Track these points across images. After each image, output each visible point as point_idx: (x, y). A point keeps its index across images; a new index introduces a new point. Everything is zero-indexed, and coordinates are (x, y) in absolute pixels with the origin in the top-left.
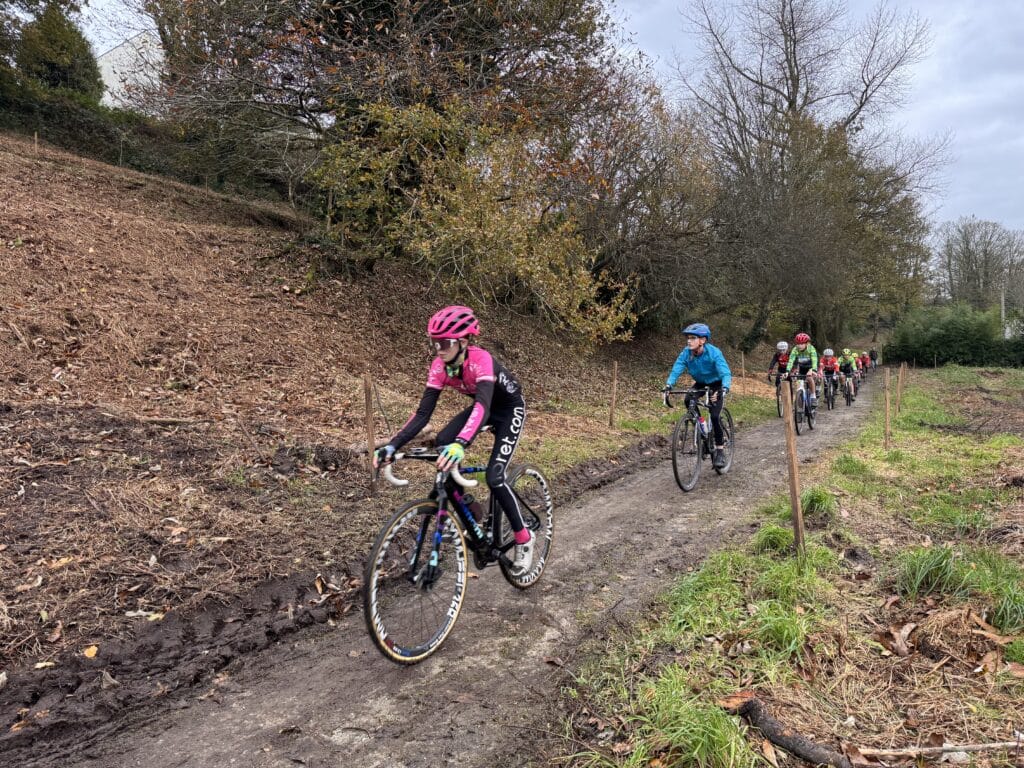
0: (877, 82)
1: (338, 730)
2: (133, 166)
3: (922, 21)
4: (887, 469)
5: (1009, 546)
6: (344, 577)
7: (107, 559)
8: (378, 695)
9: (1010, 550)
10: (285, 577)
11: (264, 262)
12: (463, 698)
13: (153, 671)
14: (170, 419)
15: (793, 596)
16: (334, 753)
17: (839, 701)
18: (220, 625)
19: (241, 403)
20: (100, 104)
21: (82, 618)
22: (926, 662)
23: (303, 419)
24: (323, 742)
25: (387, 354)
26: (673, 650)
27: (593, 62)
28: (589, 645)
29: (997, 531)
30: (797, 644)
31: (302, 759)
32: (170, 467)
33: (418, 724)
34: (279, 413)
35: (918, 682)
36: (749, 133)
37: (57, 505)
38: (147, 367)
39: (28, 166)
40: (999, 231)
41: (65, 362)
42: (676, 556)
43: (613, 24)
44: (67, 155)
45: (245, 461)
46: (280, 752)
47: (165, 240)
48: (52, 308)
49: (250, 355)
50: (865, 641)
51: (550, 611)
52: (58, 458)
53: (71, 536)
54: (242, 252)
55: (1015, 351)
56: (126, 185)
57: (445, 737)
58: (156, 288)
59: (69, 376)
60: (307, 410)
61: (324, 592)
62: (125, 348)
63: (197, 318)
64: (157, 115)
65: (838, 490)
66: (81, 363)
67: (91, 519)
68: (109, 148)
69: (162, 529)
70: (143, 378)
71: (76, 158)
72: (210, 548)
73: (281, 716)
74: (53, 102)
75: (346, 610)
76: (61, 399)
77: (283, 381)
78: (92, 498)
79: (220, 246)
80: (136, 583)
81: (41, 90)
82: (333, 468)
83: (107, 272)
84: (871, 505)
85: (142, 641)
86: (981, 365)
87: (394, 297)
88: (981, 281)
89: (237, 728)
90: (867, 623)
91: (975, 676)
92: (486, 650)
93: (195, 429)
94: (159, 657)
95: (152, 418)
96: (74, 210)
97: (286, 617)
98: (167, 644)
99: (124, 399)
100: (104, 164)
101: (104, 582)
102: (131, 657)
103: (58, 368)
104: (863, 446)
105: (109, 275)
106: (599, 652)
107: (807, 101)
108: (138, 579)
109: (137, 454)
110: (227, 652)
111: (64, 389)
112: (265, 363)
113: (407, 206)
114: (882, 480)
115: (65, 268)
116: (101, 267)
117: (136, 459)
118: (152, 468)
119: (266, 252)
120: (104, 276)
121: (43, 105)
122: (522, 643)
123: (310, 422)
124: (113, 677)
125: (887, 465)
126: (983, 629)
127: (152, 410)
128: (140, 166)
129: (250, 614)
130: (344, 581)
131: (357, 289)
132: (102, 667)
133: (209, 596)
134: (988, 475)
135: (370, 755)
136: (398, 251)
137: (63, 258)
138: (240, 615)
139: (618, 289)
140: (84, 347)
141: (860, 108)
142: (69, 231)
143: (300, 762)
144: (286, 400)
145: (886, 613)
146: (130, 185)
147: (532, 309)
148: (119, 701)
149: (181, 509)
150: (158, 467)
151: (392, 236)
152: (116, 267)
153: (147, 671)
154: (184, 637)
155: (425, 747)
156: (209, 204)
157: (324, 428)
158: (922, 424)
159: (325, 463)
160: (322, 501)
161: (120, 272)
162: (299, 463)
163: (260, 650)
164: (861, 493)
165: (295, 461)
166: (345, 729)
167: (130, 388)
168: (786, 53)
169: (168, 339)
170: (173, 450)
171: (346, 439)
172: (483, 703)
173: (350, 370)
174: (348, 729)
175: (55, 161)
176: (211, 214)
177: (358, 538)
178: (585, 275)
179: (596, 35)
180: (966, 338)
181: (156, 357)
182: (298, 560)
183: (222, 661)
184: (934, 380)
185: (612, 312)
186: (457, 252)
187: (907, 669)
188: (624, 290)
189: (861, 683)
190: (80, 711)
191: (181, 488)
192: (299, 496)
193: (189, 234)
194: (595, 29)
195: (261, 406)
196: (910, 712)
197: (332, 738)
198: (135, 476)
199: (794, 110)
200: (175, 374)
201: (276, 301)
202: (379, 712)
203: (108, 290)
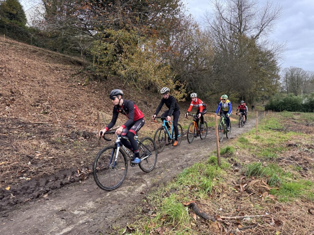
0: (265, 25)
1: (76, 210)
2: (35, 45)
4: (254, 141)
5: (281, 163)
6: (86, 169)
7: (16, 163)
8: (90, 201)
10: (69, 169)
11: (73, 75)
12: (114, 202)
13: (26, 194)
14: (41, 122)
15: (214, 175)
16: (74, 216)
17: (219, 204)
18: (47, 182)
19: (63, 118)
20: (26, 26)
21: (7, 179)
22: (247, 194)
23: (81, 123)
24: (71, 214)
25: (110, 104)
26: (176, 190)
27: (178, 16)
28: (153, 188)
29: (279, 159)
30: (210, 188)
31: (64, 218)
32: (38, 136)
33: (99, 209)
34: (74, 121)
35: (243, 199)
36: (227, 39)
37: (2, 147)
38: (35, 107)
39: (2, 45)
40: (302, 71)
41: (9, 105)
42: (185, 164)
43: (184, 5)
44: (15, 41)
45: (61, 135)
46: (58, 216)
47: (42, 68)
48: (6, 88)
49: (67, 104)
50: (231, 188)
51: (145, 179)
52: (5, 133)
53: (6, 156)
54: (66, 72)
56: (32, 51)
57: (106, 213)
58: (39, 83)
59: (10, 109)
60: (83, 121)
61: (80, 173)
62: (28, 101)
63: (51, 92)
65: (237, 147)
66: (14, 105)
67: (12, 151)
68: (28, 39)
69: (34, 154)
70: (33, 110)
71: (17, 42)
72: (47, 160)
73: (61, 207)
74: (11, 25)
75: (85, 178)
76: (8, 116)
77: (77, 112)
78: (14, 145)
79: (59, 71)
80: (24, 169)
81: (7, 21)
82: (88, 138)
84: (246, 151)
85: (24, 186)
86: (294, 112)
87: (113, 87)
88: (296, 86)
89: (47, 210)
90: (234, 183)
91: (259, 198)
92: (124, 189)
93: (48, 126)
94: (28, 190)
95: (35, 122)
96: (14, 59)
97: (67, 180)
98: (31, 187)
99: (27, 116)
100: (26, 44)
101: (14, 169)
102: (20, 190)
103: (7, 107)
104: (250, 134)
105: (24, 79)
106: (155, 190)
107: (244, 30)
108: (24, 168)
109: (29, 133)
110: (48, 189)
111: (9, 113)
112: (71, 106)
113: (118, 59)
114: (251, 144)
115: (11, 76)
116: (22, 76)
117: (28, 134)
118: (33, 137)
119: (73, 73)
120: (23, 79)
121: (7, 26)
122: (134, 188)
123: (83, 124)
124: (14, 195)
126: (265, 185)
127: (35, 120)
128: (37, 45)
129: (57, 179)
130: (86, 170)
131: (101, 84)
132: (11, 193)
133: (45, 173)
135: (84, 217)
136: (114, 73)
137: (10, 73)
138: (54, 179)
139: (181, 86)
140: (15, 100)
141: (260, 32)
142: (13, 65)
143: (63, 218)
144: (77, 118)
145: (241, 181)
146: (34, 51)
148: (14, 202)
149: (40, 149)
150: (35, 137)
151: (113, 69)
152: (26, 76)
153: (24, 194)
154: (36, 185)
155: (100, 215)
156: (58, 57)
157: (87, 126)
158: (270, 128)
159: (86, 136)
160: (83, 148)
161: (28, 78)
162: (78, 136)
163: (58, 189)
164: (244, 148)
165: (76, 135)
166: (78, 210)
167: (29, 113)
168: (239, 14)
169: (42, 98)
170: (40, 132)
171: (94, 129)
172: (119, 204)
173: (98, 109)
174: (79, 210)
175: (10, 43)
176: (58, 60)
177: (92, 158)
178: (171, 81)
179: (178, 8)
180: (290, 103)
181: (38, 104)
182: (73, 164)
183: (46, 191)
184: (279, 116)
185: (179, 93)
186: (133, 74)
187: (241, 196)
188: (183, 86)
189: (227, 199)
190: (3, 204)
191: (41, 143)
192: (77, 146)
193: (50, 67)
194: (178, 6)
195: (69, 119)
196: (239, 207)
197: (74, 213)
198: (28, 139)
199: (240, 33)
200: (44, 109)
201: (76, 88)
202: (89, 206)
203: (24, 83)
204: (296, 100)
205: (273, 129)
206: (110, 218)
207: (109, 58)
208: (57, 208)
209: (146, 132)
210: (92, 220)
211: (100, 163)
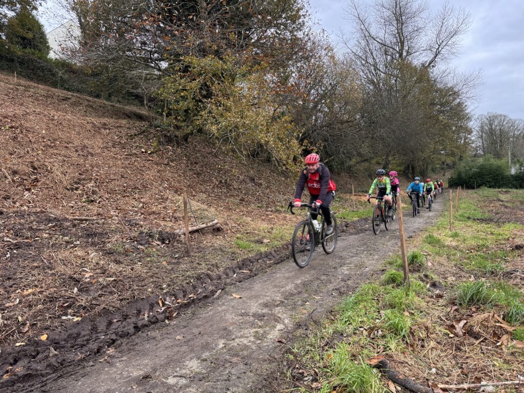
0: (444, 44)
1: (171, 377)
2: (65, 89)
3: (466, 13)
4: (451, 241)
5: (514, 280)
6: (173, 298)
7: (52, 290)
8: (191, 359)
9: (514, 283)
10: (143, 298)
11: (132, 137)
12: (235, 360)
13: (76, 347)
14: (84, 217)
15: (403, 306)
16: (169, 389)
17: (427, 360)
18: (110, 323)
19: (120, 209)
20: (48, 57)
21: (40, 320)
22: (472, 340)
23: (152, 217)
24: (163, 383)
25: (195, 184)
26: (342, 334)
27: (300, 34)
28: (299, 332)
29: (508, 273)
30: (406, 331)
31: (153, 392)
32: (84, 242)
33: (212, 373)
34: (140, 214)
35: (468, 350)
36: (379, 70)
37: (26, 262)
38: (72, 191)
39: (12, 89)
40: (507, 119)
41: (30, 189)
42: (343, 287)
43: (309, 15)
44: (32, 83)
45: (122, 239)
46: (141, 388)
47: (81, 126)
48: (24, 162)
49: (125, 185)
50: (441, 330)
51: (279, 315)
52: (27, 238)
53: (34, 278)
54: (121, 132)
55: (516, 180)
56: (62, 98)
57: (226, 380)
58: (77, 151)
59: (32, 196)
60: (154, 213)
61: (163, 306)
62: (61, 182)
63: (98, 166)
64: (77, 62)
65: (426, 252)
66: (39, 190)
67: (44, 269)
68: (52, 79)
69: (80, 274)
70: (70, 197)
71: (36, 85)
72: (105, 283)
73: (142, 370)
74: (24, 56)
75: (174, 315)
76: (28, 208)
77: (142, 198)
78: (44, 258)
79: (109, 129)
80: (67, 302)
81: (18, 50)
82: (167, 242)
83: (52, 143)
84: (443, 260)
85: (70, 332)
86: (499, 188)
87: (198, 155)
88: (498, 144)
89: (119, 376)
90: (442, 320)
91: (497, 347)
92: (246, 335)
93: (97, 223)
94: (79, 340)
95: (75, 217)
96: (35, 111)
97: (144, 319)
98: (83, 333)
99: (60, 208)
100: (50, 88)
101: (51, 301)
102: (65, 340)
103: (27, 192)
104: (439, 230)
105: (53, 145)
106: (304, 336)
107: (408, 53)
108: (68, 300)
109: (67, 236)
110: (114, 337)
111: (30, 202)
112: (132, 189)
113: (205, 108)
114: (448, 247)
115: (30, 141)
116: (49, 140)
117: (67, 238)
118: (75, 243)
119: (133, 132)
121: (18, 58)
122: (265, 332)
123: (155, 218)
124: (55, 350)
125: (451, 239)
126: (501, 323)
127: (75, 213)
128: (68, 89)
129: (125, 317)
130: (173, 300)
131: (179, 150)
132: (50, 345)
133: (104, 308)
134: (503, 244)
135: (187, 389)
136: (200, 131)
137: (29, 136)
138: (120, 318)
140: (40, 181)
141: (435, 57)
142: (32, 122)
144: (144, 208)
145: (451, 315)
146: (64, 98)
147: (268, 160)
148: (58, 362)
149: (90, 264)
150: (78, 242)
151: (197, 123)
152: (56, 140)
153: (73, 347)
154: (92, 329)
155: (215, 385)
156: (104, 108)
157: (163, 222)
158: (469, 218)
159: (163, 239)
160: (162, 259)
161: (59, 143)
162: (150, 239)
163: (131, 336)
164: (438, 254)
165: (148, 239)
166: (174, 376)
167: (64, 202)
168: (398, 29)
169: (83, 177)
170: (86, 234)
171: (174, 227)
172: (245, 362)
173: (176, 192)
174: (176, 376)
175: (25, 87)
176: (105, 113)
177: (180, 278)
178: (295, 142)
179: (301, 20)
180: (491, 174)
181: (77, 186)
182: (150, 290)
183: (111, 342)
184: (475, 195)
186: (230, 131)
187: (462, 344)
188: (316, 150)
189: (439, 351)
190: (39, 368)
191: (90, 253)
192: (150, 257)
193: (93, 123)
194: (300, 17)
195: (130, 210)
196: (464, 366)
197: (168, 381)
198: (67, 247)
199: (402, 59)
200: (87, 194)
201: (138, 157)
202: (192, 367)
203: (52, 152)
205: (474, 220)
206: (235, 392)
207: (189, 104)
208: (137, 373)
209: (261, 229)
211: (194, 287)
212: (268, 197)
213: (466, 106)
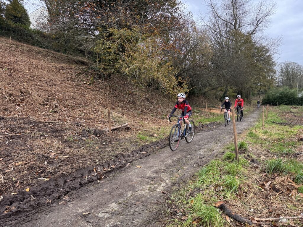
0: (260, 21)
1: (101, 213)
2: (39, 46)
3: (274, 2)
4: (263, 136)
5: (299, 159)
6: (102, 168)
7: (32, 163)
8: (112, 202)
10: (85, 168)
11: (78, 75)
12: (137, 203)
13: (46, 195)
14: (51, 121)
15: (235, 173)
16: (99, 219)
17: (249, 204)
18: (66, 182)
19: (72, 117)
20: (30, 28)
21: (25, 180)
22: (275, 193)
23: (90, 121)
24: (96, 216)
25: (115, 102)
26: (199, 189)
27: (176, 15)
28: (175, 187)
29: (296, 154)
30: (236, 187)
31: (90, 221)
32: (51, 135)
33: (124, 211)
34: (83, 119)
35: (272, 199)
36: (223, 36)
37: (17, 146)
38: (44, 106)
39: (8, 47)
40: (297, 65)
41: (20, 104)
42: (200, 161)
43: (182, 4)
44: (20, 43)
45: (73, 133)
46: (83, 219)
47: (49, 68)
48: (16, 89)
49: (74, 102)
50: (256, 187)
51: (163, 178)
52: (18, 133)
53: (22, 156)
54: (72, 72)
55: (301, 101)
56: (37, 52)
57: (132, 215)
58: (46, 83)
59: (21, 109)
60: (91, 119)
61: (96, 172)
62: (37, 100)
63: (59, 91)
64: (46, 31)
65: (248, 142)
66: (24, 105)
67: (28, 151)
68: (32, 41)
69: (49, 154)
70: (42, 109)
71: (22, 44)
72: (63, 159)
74: (16, 28)
75: (103, 177)
76: (19, 115)
77: (84, 110)
78: (28, 144)
79: (65, 70)
80: (41, 170)
81: (12, 24)
82: (99, 136)
83: (32, 78)
84: (258, 146)
85: (43, 187)
86: (291, 105)
87: (116, 85)
88: (291, 80)
89: (71, 212)
90: (257, 181)
91: (289, 197)
92: (144, 189)
93: (58, 124)
94: (48, 191)
95: (45, 121)
96: (22, 60)
97: (85, 179)
98: (50, 187)
99: (37, 115)
100: (31, 46)
101: (32, 169)
102: (40, 191)
103: (18, 106)
104: (256, 129)
105: (33, 79)
106: (177, 190)
107: (240, 26)
108: (41, 168)
109: (41, 132)
110: (68, 190)
111: (19, 112)
112: (79, 105)
113: (121, 58)
114: (262, 139)
115: (19, 77)
116: (30, 76)
118: (45, 136)
119: (79, 72)
121: (12, 29)
122: (155, 187)
123: (92, 122)
124: (34, 197)
125: (263, 134)
126: (291, 183)
127: (45, 119)
128: (41, 47)
129: (75, 178)
130: (102, 169)
131: (106, 83)
132: (31, 194)
133: (62, 173)
134: (293, 138)
135: (110, 220)
136: (118, 71)
137: (19, 74)
138: (72, 179)
139: (183, 82)
140: (25, 100)
141: (255, 29)
142: (20, 66)
143: (89, 222)
144: (85, 116)
145: (263, 178)
146: (39, 52)
147: (157, 89)
148: (36, 204)
149: (54, 148)
150: (47, 135)
151: (117, 67)
152: (34, 76)
153: (44, 195)
154: (55, 185)
155: (126, 218)
156: (62, 58)
157: (96, 124)
158: (273, 122)
159: (97, 134)
160: (95, 145)
161: (36, 78)
163: (77, 189)
164: (255, 143)
165: (88, 134)
167: (39, 112)
168: (234, 12)
169: (50, 98)
170: (52, 130)
171: (103, 127)
172: (143, 205)
173: (104, 107)
174: (103, 212)
175: (16, 45)
176: (62, 61)
177: (106, 156)
178: (174, 78)
179: (177, 7)
180: (287, 97)
181: (47, 103)
182: (89, 163)
183: (66, 192)
184: (277, 109)
185: (182, 89)
186: (136, 71)
187: (269, 195)
188: (185, 82)
189: (255, 199)
190: (25, 207)
191: (54, 142)
192: (89, 144)
193: (56, 67)
194: (176, 5)
195: (78, 117)
196: (270, 207)
197: (99, 215)
198: (41, 138)
199: (236, 29)
200: (52, 108)
201: (82, 86)
202: (112, 207)
203: (32, 83)
204: (292, 94)
205: (277, 123)
206: (138, 221)
207: (112, 56)
208: (80, 211)
209: (153, 128)
210: (120, 224)
211: (114, 162)
212: (157, 110)
213: (273, 57)
